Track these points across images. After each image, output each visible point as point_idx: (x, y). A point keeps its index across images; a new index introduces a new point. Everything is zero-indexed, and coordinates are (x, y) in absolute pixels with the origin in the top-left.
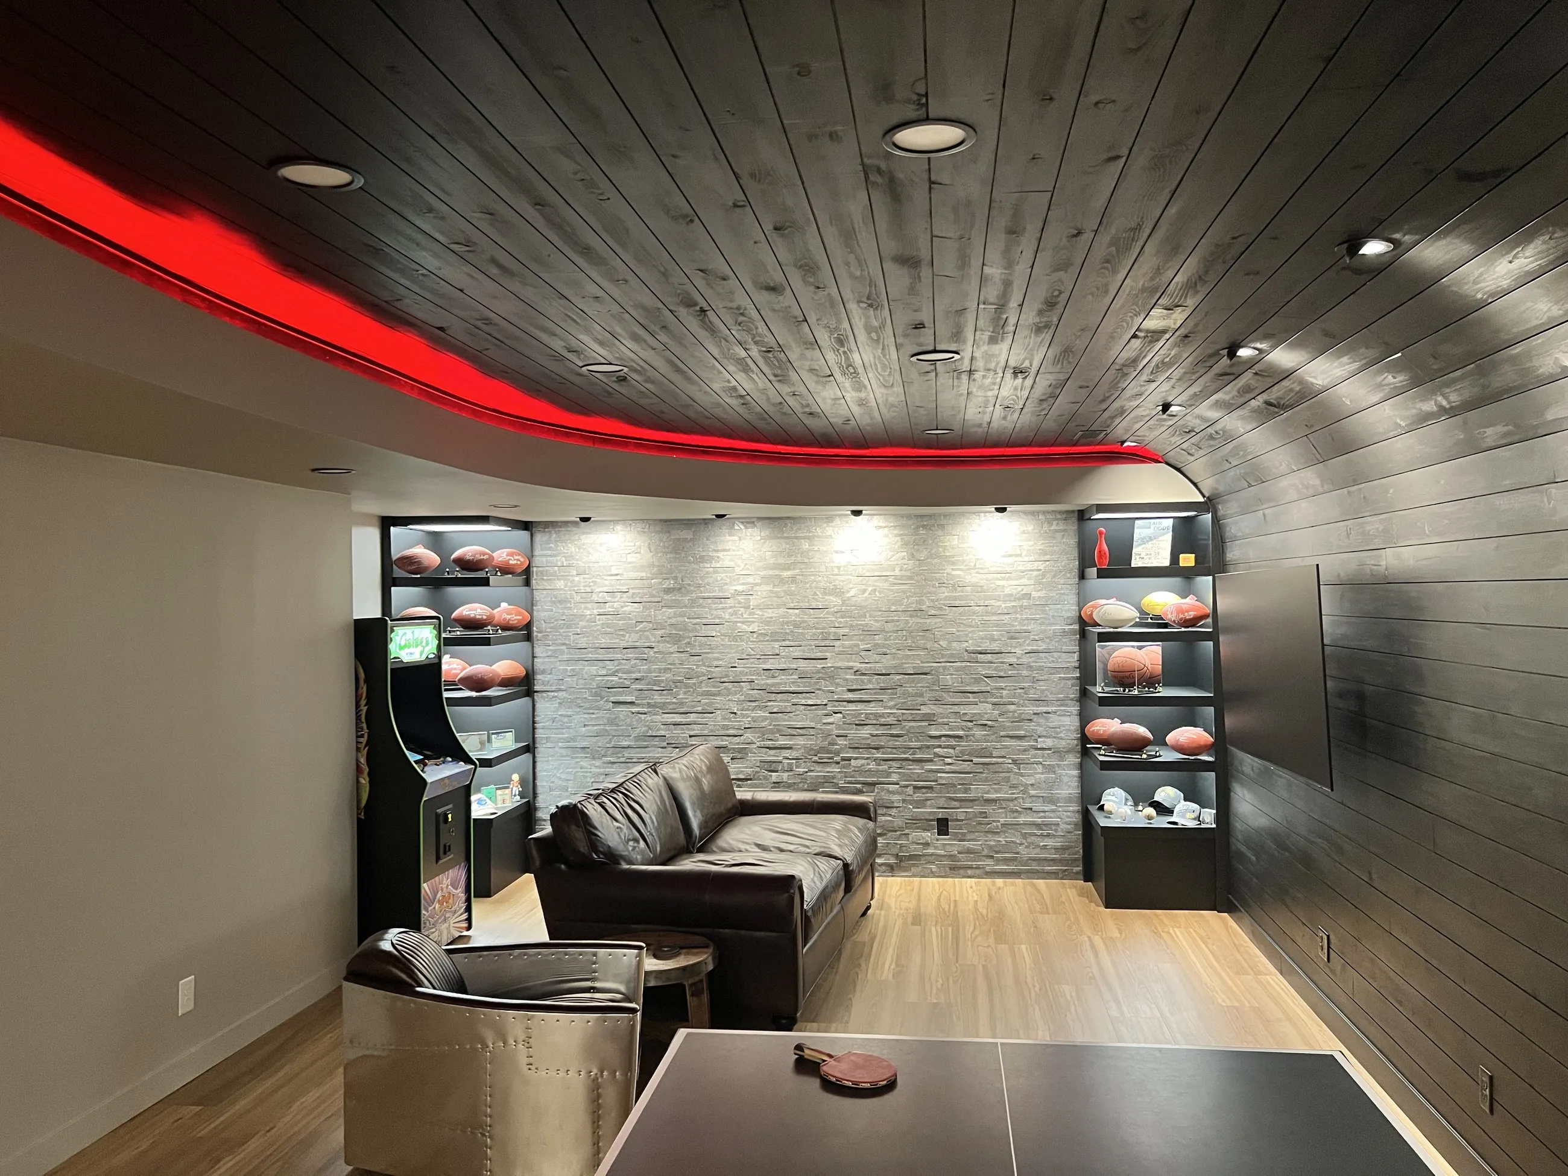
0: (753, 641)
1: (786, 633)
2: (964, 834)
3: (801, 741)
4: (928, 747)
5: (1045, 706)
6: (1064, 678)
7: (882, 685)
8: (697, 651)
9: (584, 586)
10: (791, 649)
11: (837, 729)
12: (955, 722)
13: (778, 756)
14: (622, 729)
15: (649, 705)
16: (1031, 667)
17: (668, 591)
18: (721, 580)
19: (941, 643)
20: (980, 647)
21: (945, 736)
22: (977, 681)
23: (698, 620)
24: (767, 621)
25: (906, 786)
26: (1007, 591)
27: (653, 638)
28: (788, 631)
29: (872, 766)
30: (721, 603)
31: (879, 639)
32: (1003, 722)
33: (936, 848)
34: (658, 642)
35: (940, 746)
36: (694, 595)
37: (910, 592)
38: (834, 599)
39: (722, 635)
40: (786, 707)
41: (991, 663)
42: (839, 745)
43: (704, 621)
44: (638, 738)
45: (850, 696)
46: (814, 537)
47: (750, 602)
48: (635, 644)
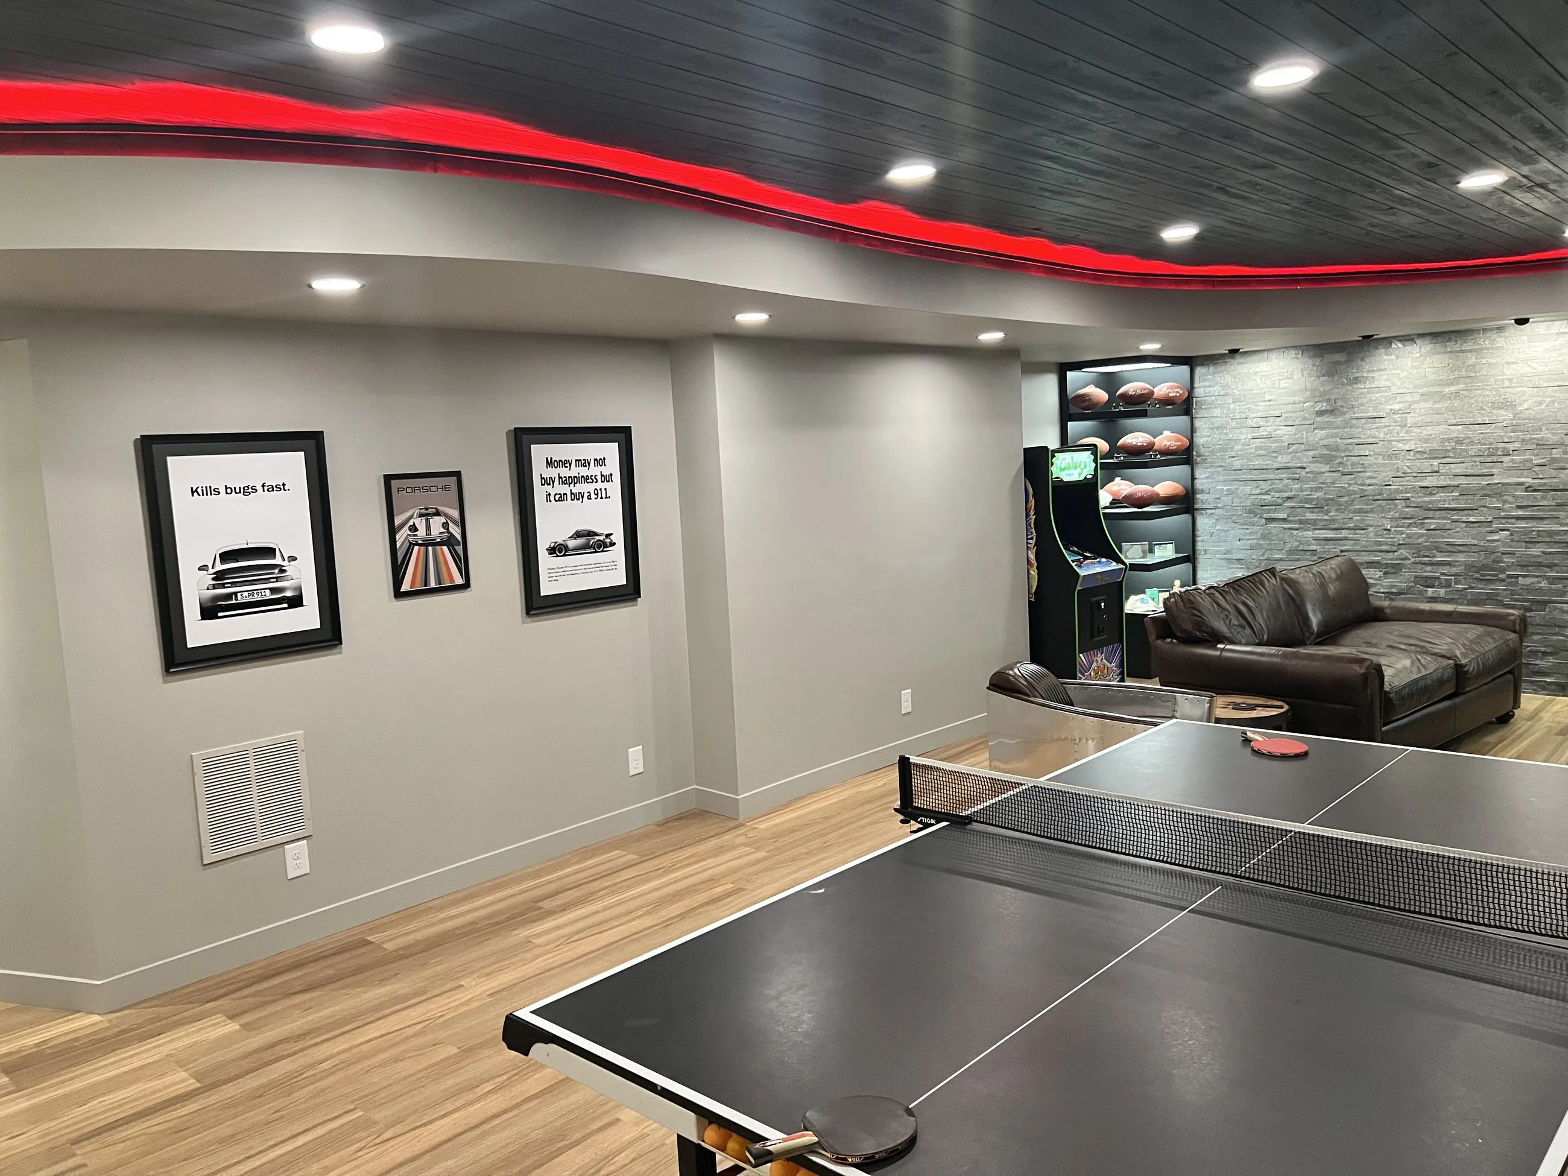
0: (1409, 459)
1: (1447, 450)
3: (1461, 558)
7: (1559, 501)
8: (1349, 469)
9: (1239, 413)
10: (1452, 466)
11: (1503, 547)
13: (1435, 572)
14: (1275, 544)
15: (1300, 522)
17: (1320, 413)
18: (1376, 400)
23: (1350, 441)
24: (1426, 439)
27: (1306, 459)
28: (1449, 448)
29: (1544, 584)
30: (1375, 423)
31: (1556, 453)
34: (1310, 462)
36: (1347, 416)
38: (1505, 413)
39: (1376, 454)
40: (1445, 524)
42: (1504, 562)
43: (1356, 441)
44: (1290, 552)
45: (1520, 512)
46: (1482, 349)
47: (1406, 420)
48: (1288, 465)
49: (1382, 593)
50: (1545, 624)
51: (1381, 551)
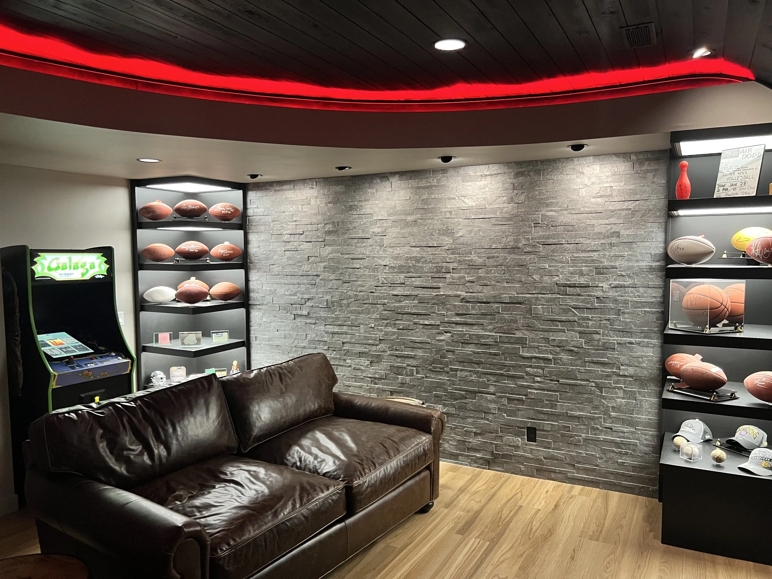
0: (385, 273)
1: (410, 266)
2: (549, 443)
3: (420, 353)
4: (520, 366)
5: (629, 337)
6: (648, 312)
7: (483, 311)
8: (347, 278)
9: (276, 230)
10: (413, 279)
11: (447, 345)
12: (545, 347)
13: (403, 363)
14: (301, 335)
15: (317, 318)
16: (616, 300)
17: (329, 233)
18: (364, 224)
19: (534, 277)
20: (569, 281)
21: (535, 358)
22: (566, 311)
23: (348, 256)
24: (396, 257)
25: (501, 397)
26: (597, 230)
27: (319, 268)
29: (474, 377)
30: (363, 243)
31: (482, 273)
32: (588, 349)
33: (525, 451)
34: (322, 272)
35: (531, 366)
36: (346, 236)
37: (509, 232)
38: (447, 239)
39: (364, 268)
40: (409, 325)
41: (579, 295)
42: (448, 358)
43: (352, 256)
44: (311, 342)
45: (458, 319)
46: (431, 187)
47: (383, 242)
48: (308, 273)
49: (370, 378)
50: (475, 409)
51: (369, 345)
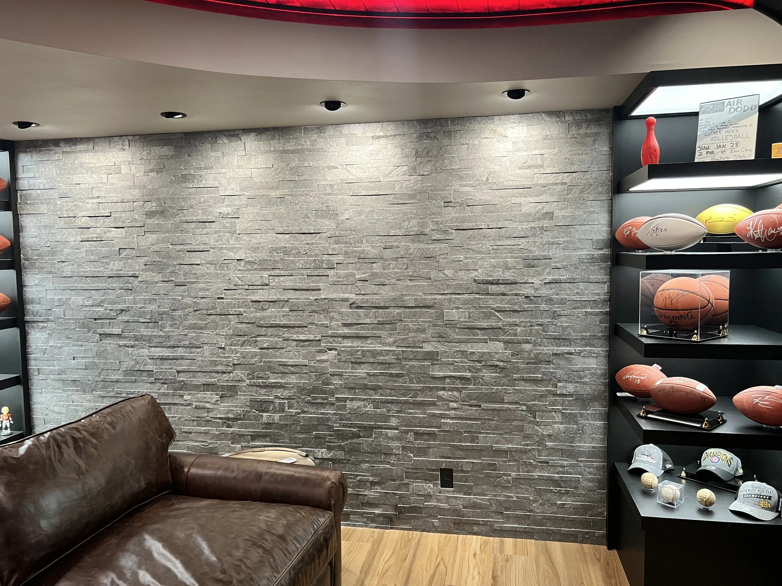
0: (240, 270)
1: (275, 260)
2: (470, 487)
3: (293, 379)
4: (430, 390)
7: (380, 319)
8: (181, 279)
9: (67, 210)
10: (282, 279)
11: (332, 367)
12: (462, 362)
13: (269, 396)
14: (110, 363)
15: (136, 338)
16: (550, 300)
17: (150, 214)
18: (205, 201)
19: (446, 272)
20: (491, 276)
21: (450, 377)
22: (488, 316)
23: (182, 247)
24: (255, 248)
25: (406, 432)
27: (138, 265)
28: (277, 259)
29: (370, 408)
30: (205, 228)
31: (376, 268)
32: (516, 363)
33: (439, 500)
34: (142, 270)
35: (443, 389)
36: (177, 219)
37: (411, 213)
38: (328, 223)
39: (207, 263)
40: (276, 343)
41: (504, 295)
42: (334, 384)
43: (188, 247)
44: (127, 373)
45: (346, 331)
46: (303, 150)
47: (236, 226)
48: (120, 272)
50: (372, 451)
51: (217, 372)
